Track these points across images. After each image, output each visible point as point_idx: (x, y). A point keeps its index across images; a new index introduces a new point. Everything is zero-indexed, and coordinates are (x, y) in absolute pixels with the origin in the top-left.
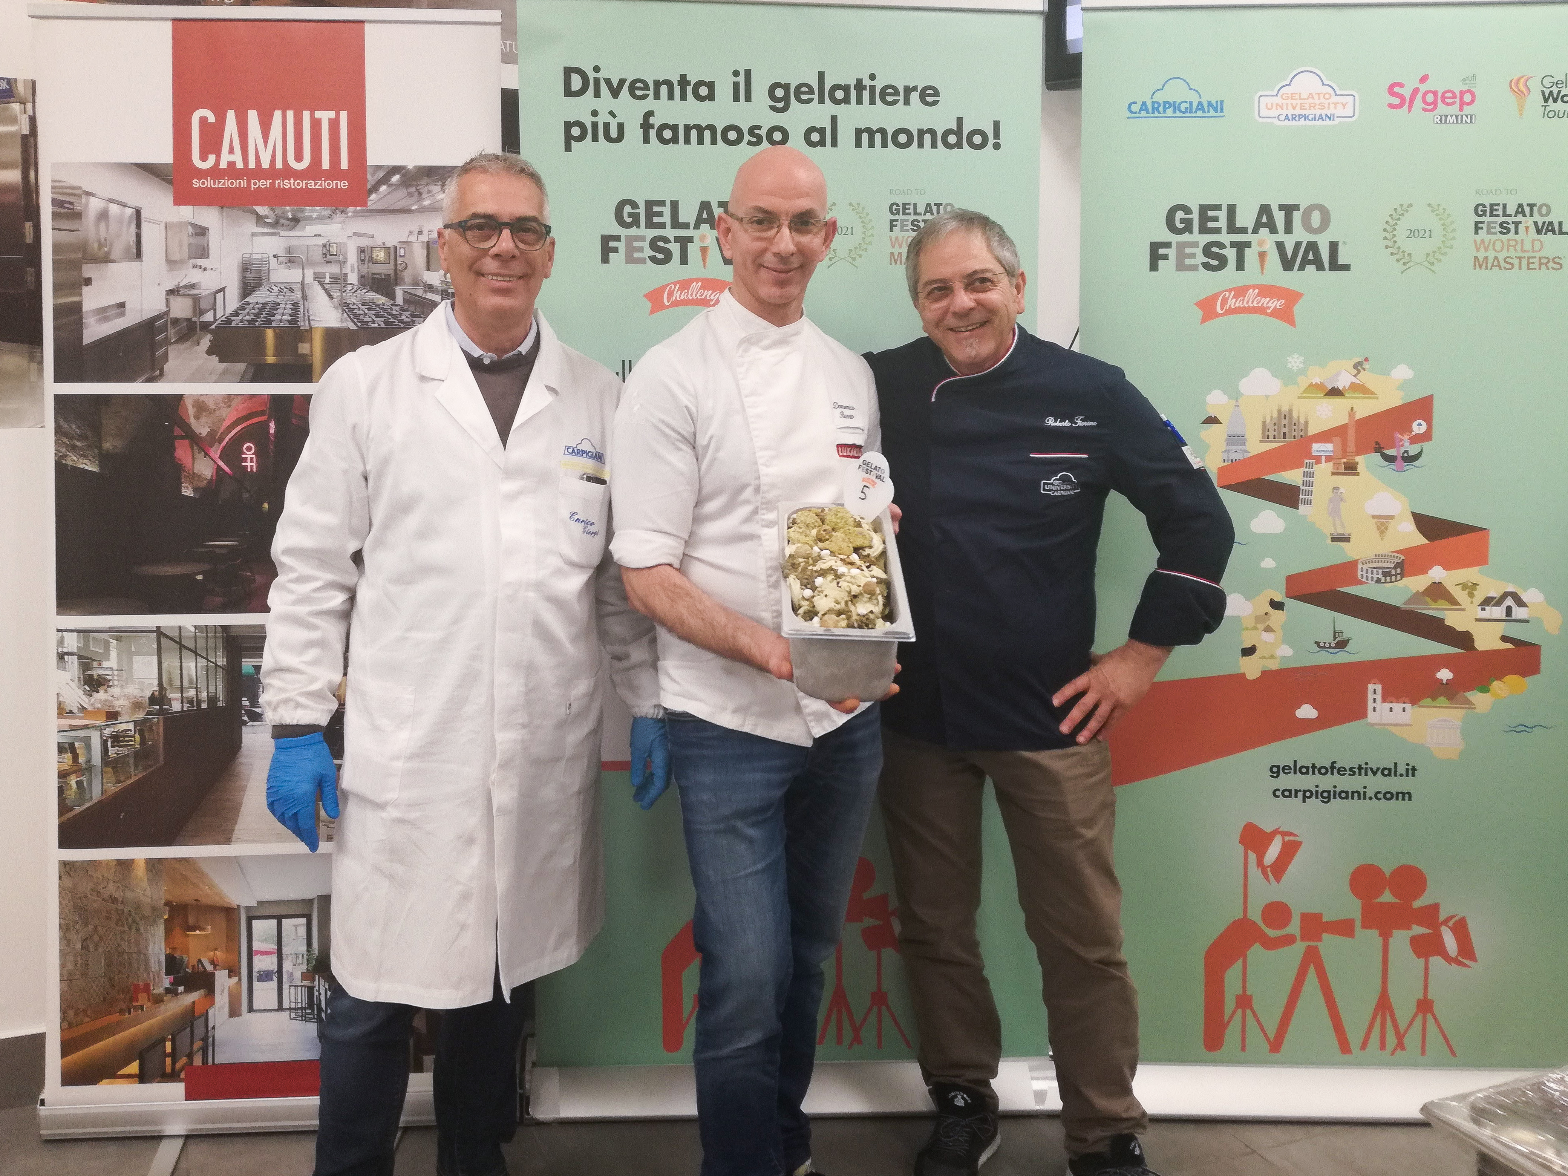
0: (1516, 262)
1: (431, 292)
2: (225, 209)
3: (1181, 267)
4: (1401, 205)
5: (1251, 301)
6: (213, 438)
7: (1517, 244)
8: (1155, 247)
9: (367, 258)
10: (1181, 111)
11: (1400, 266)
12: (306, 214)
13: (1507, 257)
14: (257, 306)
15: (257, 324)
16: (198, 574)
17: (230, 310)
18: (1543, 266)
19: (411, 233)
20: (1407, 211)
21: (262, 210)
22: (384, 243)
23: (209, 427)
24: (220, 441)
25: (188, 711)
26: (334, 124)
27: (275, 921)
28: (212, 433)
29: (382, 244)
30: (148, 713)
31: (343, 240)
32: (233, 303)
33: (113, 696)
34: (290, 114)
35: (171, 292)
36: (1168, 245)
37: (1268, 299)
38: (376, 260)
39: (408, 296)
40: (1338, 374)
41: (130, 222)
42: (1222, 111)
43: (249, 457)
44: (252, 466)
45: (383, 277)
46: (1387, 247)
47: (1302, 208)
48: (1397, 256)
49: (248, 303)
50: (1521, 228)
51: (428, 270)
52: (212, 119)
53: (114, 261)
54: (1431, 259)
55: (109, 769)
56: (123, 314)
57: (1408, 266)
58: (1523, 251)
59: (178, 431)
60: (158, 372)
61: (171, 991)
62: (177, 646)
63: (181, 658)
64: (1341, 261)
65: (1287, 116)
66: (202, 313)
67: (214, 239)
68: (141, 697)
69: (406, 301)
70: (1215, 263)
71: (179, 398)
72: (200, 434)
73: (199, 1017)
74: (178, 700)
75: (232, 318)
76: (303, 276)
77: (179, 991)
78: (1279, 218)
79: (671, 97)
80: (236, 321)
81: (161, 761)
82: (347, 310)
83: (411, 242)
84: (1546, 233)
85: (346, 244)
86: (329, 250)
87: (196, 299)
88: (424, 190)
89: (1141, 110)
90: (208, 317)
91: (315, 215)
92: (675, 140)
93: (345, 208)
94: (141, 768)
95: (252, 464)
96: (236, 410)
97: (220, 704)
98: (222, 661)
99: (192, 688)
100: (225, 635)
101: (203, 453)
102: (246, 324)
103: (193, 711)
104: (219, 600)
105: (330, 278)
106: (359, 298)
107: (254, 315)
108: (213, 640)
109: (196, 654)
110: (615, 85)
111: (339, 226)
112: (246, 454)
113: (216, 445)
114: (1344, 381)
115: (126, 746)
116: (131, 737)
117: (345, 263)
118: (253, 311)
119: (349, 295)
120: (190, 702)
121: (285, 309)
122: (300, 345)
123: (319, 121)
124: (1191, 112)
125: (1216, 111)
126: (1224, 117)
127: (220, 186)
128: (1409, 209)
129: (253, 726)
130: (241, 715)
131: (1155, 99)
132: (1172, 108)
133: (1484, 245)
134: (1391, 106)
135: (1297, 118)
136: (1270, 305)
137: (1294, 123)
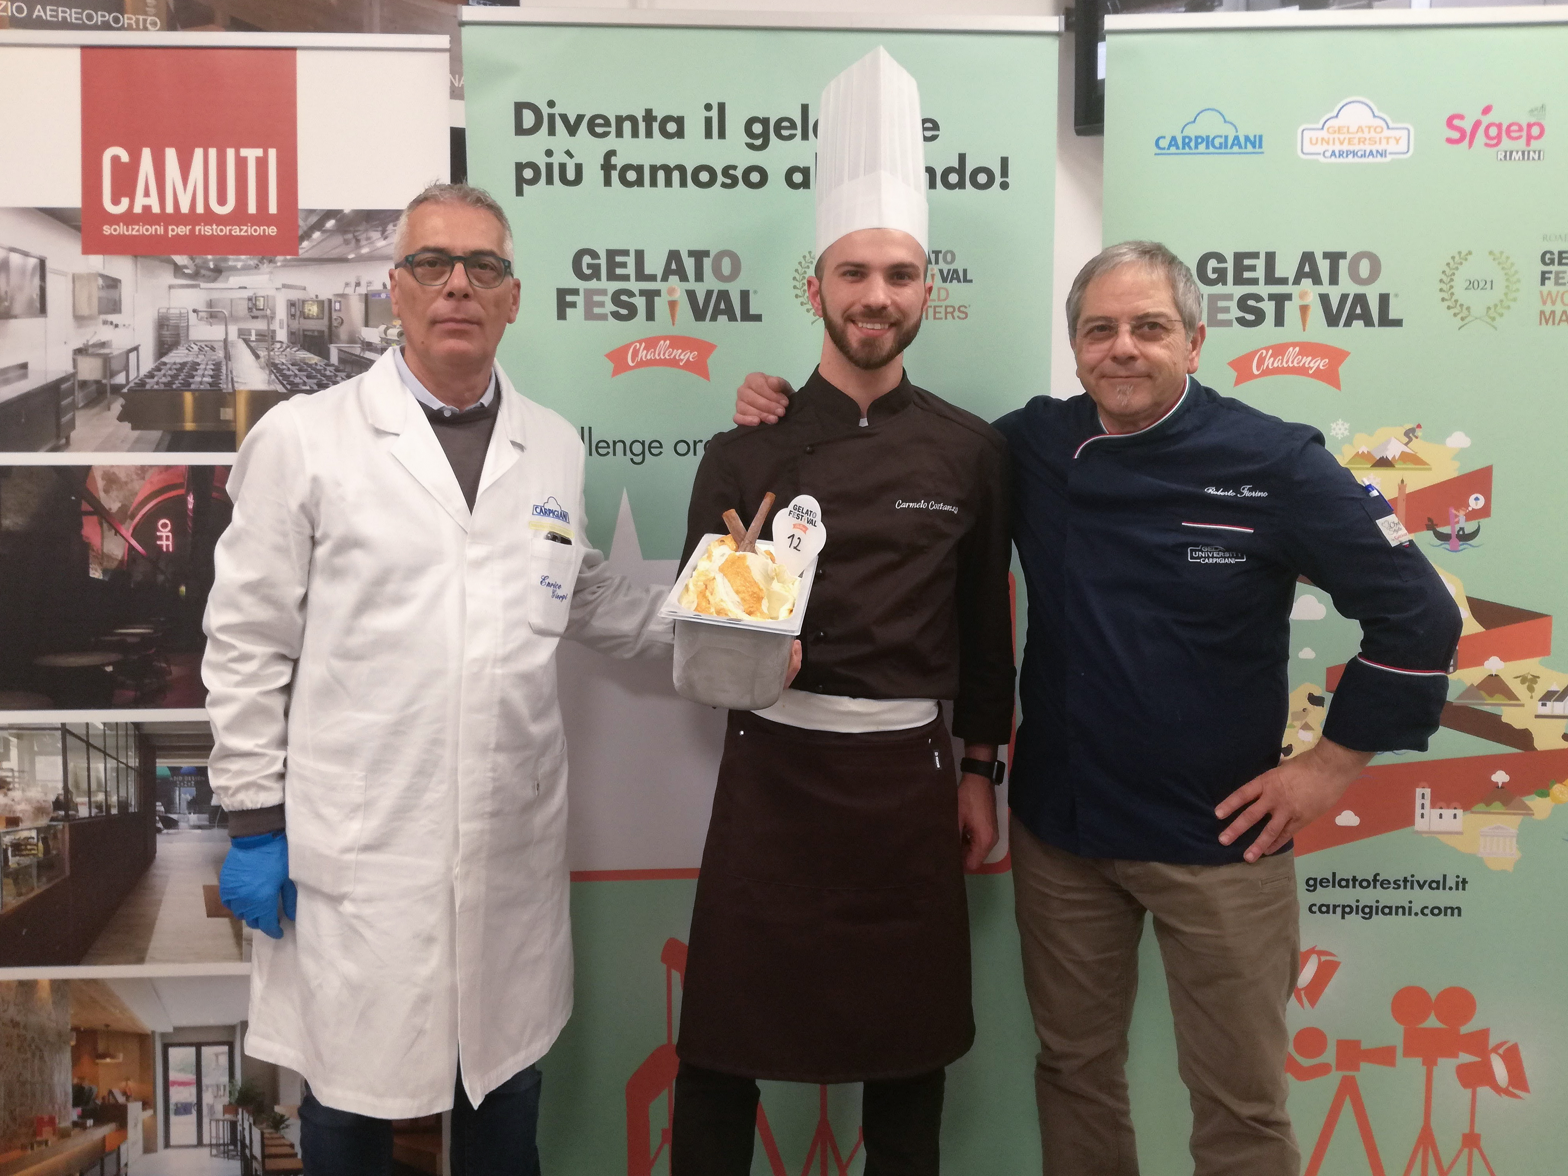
1: (370, 350)
2: (139, 259)
3: (1212, 321)
4: (1460, 253)
5: (1290, 360)
6: (125, 514)
9: (298, 313)
10: (1214, 147)
11: (1457, 321)
12: (230, 263)
14: (174, 367)
15: (174, 386)
16: (108, 664)
17: (144, 371)
19: (347, 284)
20: (1466, 259)
21: (181, 260)
22: (317, 296)
23: (120, 502)
24: (133, 517)
25: (96, 817)
26: (262, 163)
27: (193, 1050)
28: (123, 509)
29: (314, 297)
30: (52, 819)
31: (271, 292)
32: (147, 363)
33: (13, 800)
34: (213, 152)
35: (79, 352)
37: (1310, 358)
38: (309, 314)
39: (343, 356)
40: (1388, 442)
41: (33, 274)
42: (1260, 147)
43: (164, 535)
44: (167, 546)
45: (316, 334)
46: (1443, 300)
47: (1349, 256)
48: (1455, 310)
49: (165, 364)
51: (367, 324)
52: (124, 157)
53: (15, 317)
54: (1492, 313)
55: (10, 881)
56: (25, 376)
57: (1466, 321)
59: (85, 506)
60: (63, 441)
61: (79, 1125)
62: (84, 745)
63: (89, 760)
64: (1393, 315)
65: (1333, 153)
66: (113, 374)
67: (127, 292)
68: (44, 800)
69: (341, 360)
70: (1250, 317)
71: (87, 469)
72: (111, 509)
73: (110, 1153)
76: (227, 334)
77: (88, 1125)
78: (1324, 267)
79: (635, 134)
80: (151, 384)
81: (68, 872)
82: (275, 371)
83: (346, 295)
86: (255, 305)
87: (107, 360)
88: (362, 237)
89: (1170, 145)
90: (120, 379)
91: (239, 265)
92: (639, 182)
93: (273, 258)
94: (44, 879)
95: (168, 543)
96: (151, 483)
97: (132, 809)
98: (133, 762)
99: (101, 791)
100: (137, 733)
101: (113, 531)
102: (162, 387)
103: (103, 816)
104: (131, 694)
105: (256, 335)
106: (289, 357)
107: (171, 376)
108: (125, 739)
109: (106, 754)
110: (572, 121)
111: (266, 277)
112: (161, 532)
113: (128, 521)
114: (1393, 450)
115: (28, 855)
116: (35, 845)
117: (273, 318)
118: (170, 372)
119: (276, 353)
120: (99, 807)
121: (205, 369)
122: (222, 409)
123: (245, 159)
124: (1226, 147)
125: (1254, 147)
126: (1262, 153)
127: (134, 233)
128: (1469, 257)
129: (168, 834)
130: (155, 822)
131: (1185, 133)
132: (1205, 143)
133: (1551, 298)
134: (1450, 141)
135: (1345, 155)
136: (1312, 365)
137: (1341, 160)
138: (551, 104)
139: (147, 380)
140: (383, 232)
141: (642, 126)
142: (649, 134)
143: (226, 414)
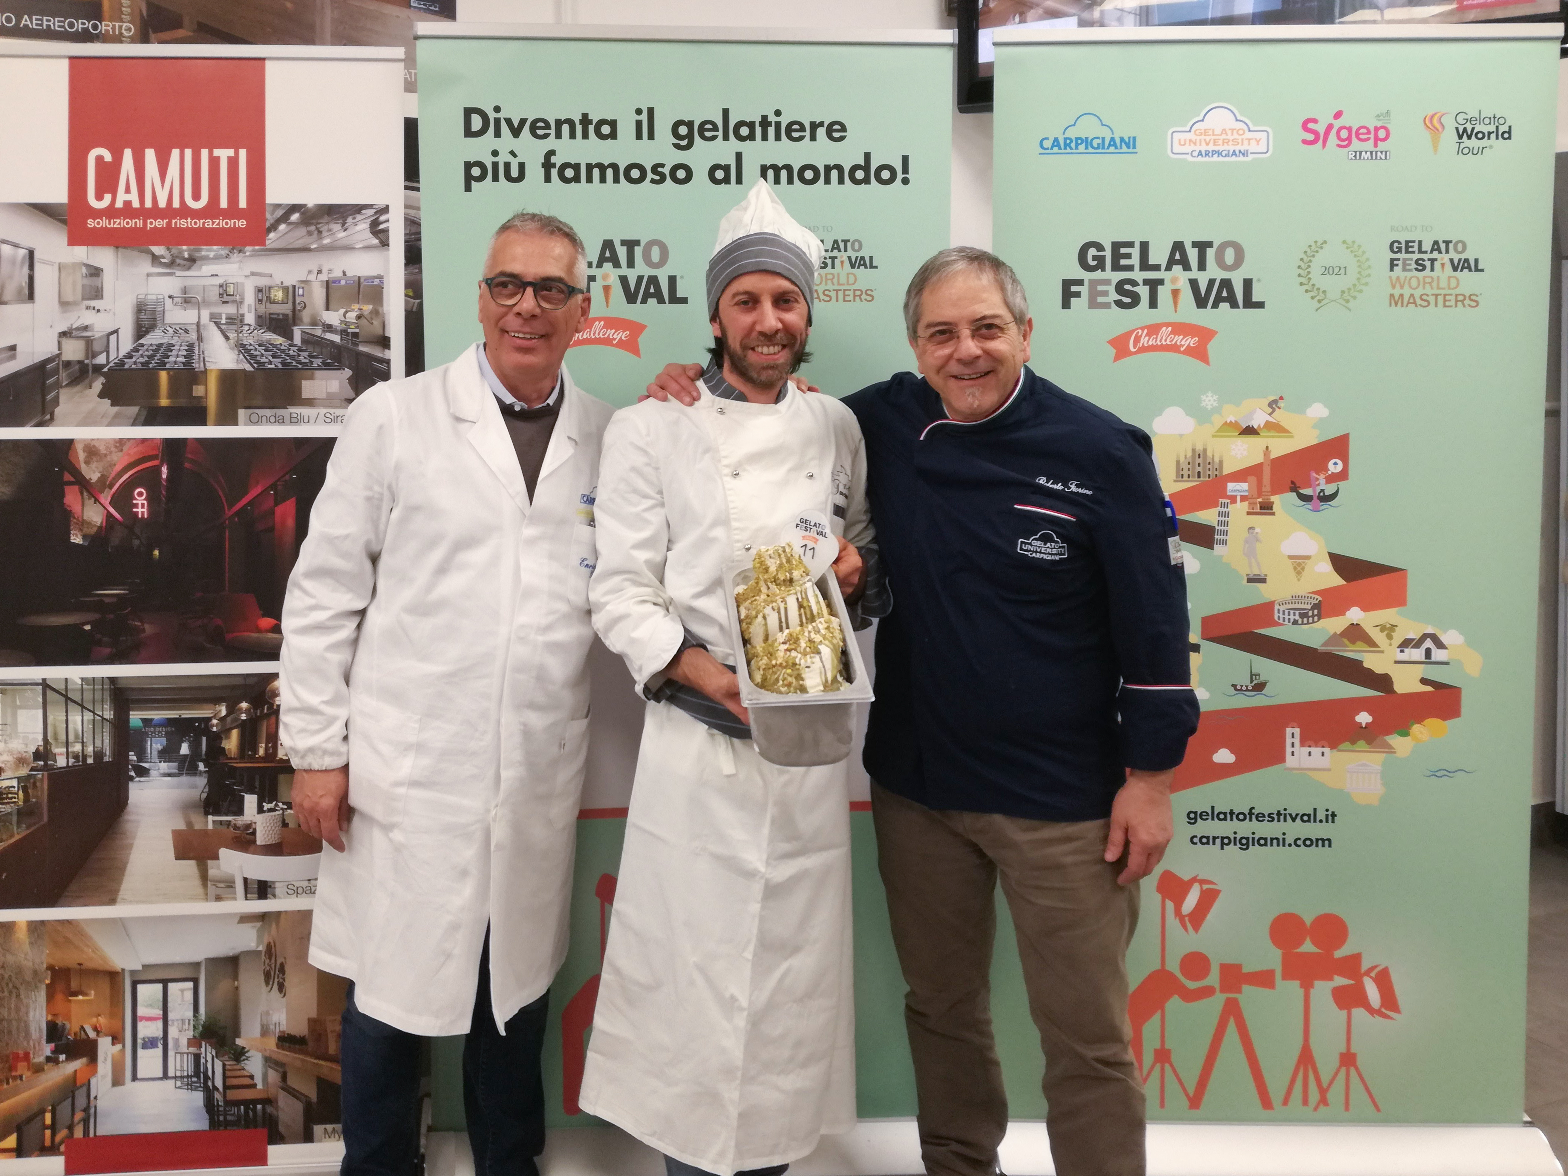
0: (1432, 299)
1: (330, 332)
2: (120, 249)
3: (1093, 304)
4: (1316, 242)
5: (1164, 339)
6: (104, 483)
7: (1433, 281)
8: (1067, 284)
9: (265, 298)
10: (1093, 147)
11: (1315, 304)
12: (203, 253)
13: (1422, 295)
14: (151, 348)
15: (151, 366)
16: (87, 623)
17: (123, 352)
18: (1460, 304)
19: (310, 272)
20: (1322, 248)
21: (158, 250)
22: (282, 283)
23: (99, 473)
24: (111, 486)
25: (74, 766)
26: (233, 163)
27: (160, 986)
28: (103, 479)
29: (280, 284)
30: (32, 769)
31: (240, 280)
32: (126, 344)
34: (188, 153)
35: (63, 334)
36: (1080, 282)
37: (1181, 337)
38: (274, 300)
39: (306, 337)
40: (1254, 412)
41: (22, 263)
42: (1135, 147)
43: (140, 502)
44: (143, 513)
45: (281, 317)
46: (1301, 284)
47: (1216, 245)
48: (1312, 294)
49: (142, 345)
50: (1437, 265)
51: (327, 309)
52: (108, 157)
53: (5, 303)
54: (1346, 296)
56: (13, 357)
57: (1323, 303)
58: (1438, 288)
59: (67, 477)
60: (48, 417)
61: (53, 1059)
62: (63, 699)
63: (67, 712)
64: (1255, 299)
65: (1200, 153)
66: (94, 355)
67: (108, 280)
68: (25, 752)
69: (304, 341)
70: (1127, 300)
71: (69, 444)
72: (91, 479)
73: (81, 1087)
74: (63, 755)
75: (125, 360)
76: (199, 318)
77: (61, 1059)
78: (1193, 255)
79: (573, 136)
80: (130, 363)
81: (46, 819)
82: (243, 351)
83: (309, 281)
84: (1462, 270)
85: (243, 284)
86: (225, 291)
87: (89, 342)
88: (324, 229)
89: (1053, 146)
90: (101, 359)
91: (212, 255)
92: (576, 179)
93: (242, 248)
94: (24, 826)
95: (143, 510)
96: (129, 455)
97: (106, 759)
98: (109, 714)
99: (78, 742)
100: (112, 687)
101: (93, 499)
102: (140, 366)
103: (79, 765)
104: (107, 651)
105: (226, 319)
106: (256, 339)
107: (148, 357)
108: (100, 693)
109: (83, 707)
110: (516, 125)
111: (235, 266)
112: (137, 500)
113: (107, 489)
114: (1258, 420)
115: (8, 803)
116: (15, 793)
117: (241, 303)
118: (147, 353)
119: (245, 335)
120: (76, 757)
121: (179, 350)
122: (194, 387)
123: (218, 159)
124: (1103, 148)
125: (1129, 148)
126: (1136, 153)
127: (115, 226)
128: (1324, 245)
129: (140, 781)
130: (128, 770)
131: (1066, 136)
132: (1084, 144)
133: (1400, 283)
134: (1305, 142)
135: (1210, 154)
136: (1183, 343)
137: (1207, 159)
138: (497, 109)
139: (126, 360)
140: (343, 224)
141: (579, 129)
142: (585, 136)
143: (198, 391)
